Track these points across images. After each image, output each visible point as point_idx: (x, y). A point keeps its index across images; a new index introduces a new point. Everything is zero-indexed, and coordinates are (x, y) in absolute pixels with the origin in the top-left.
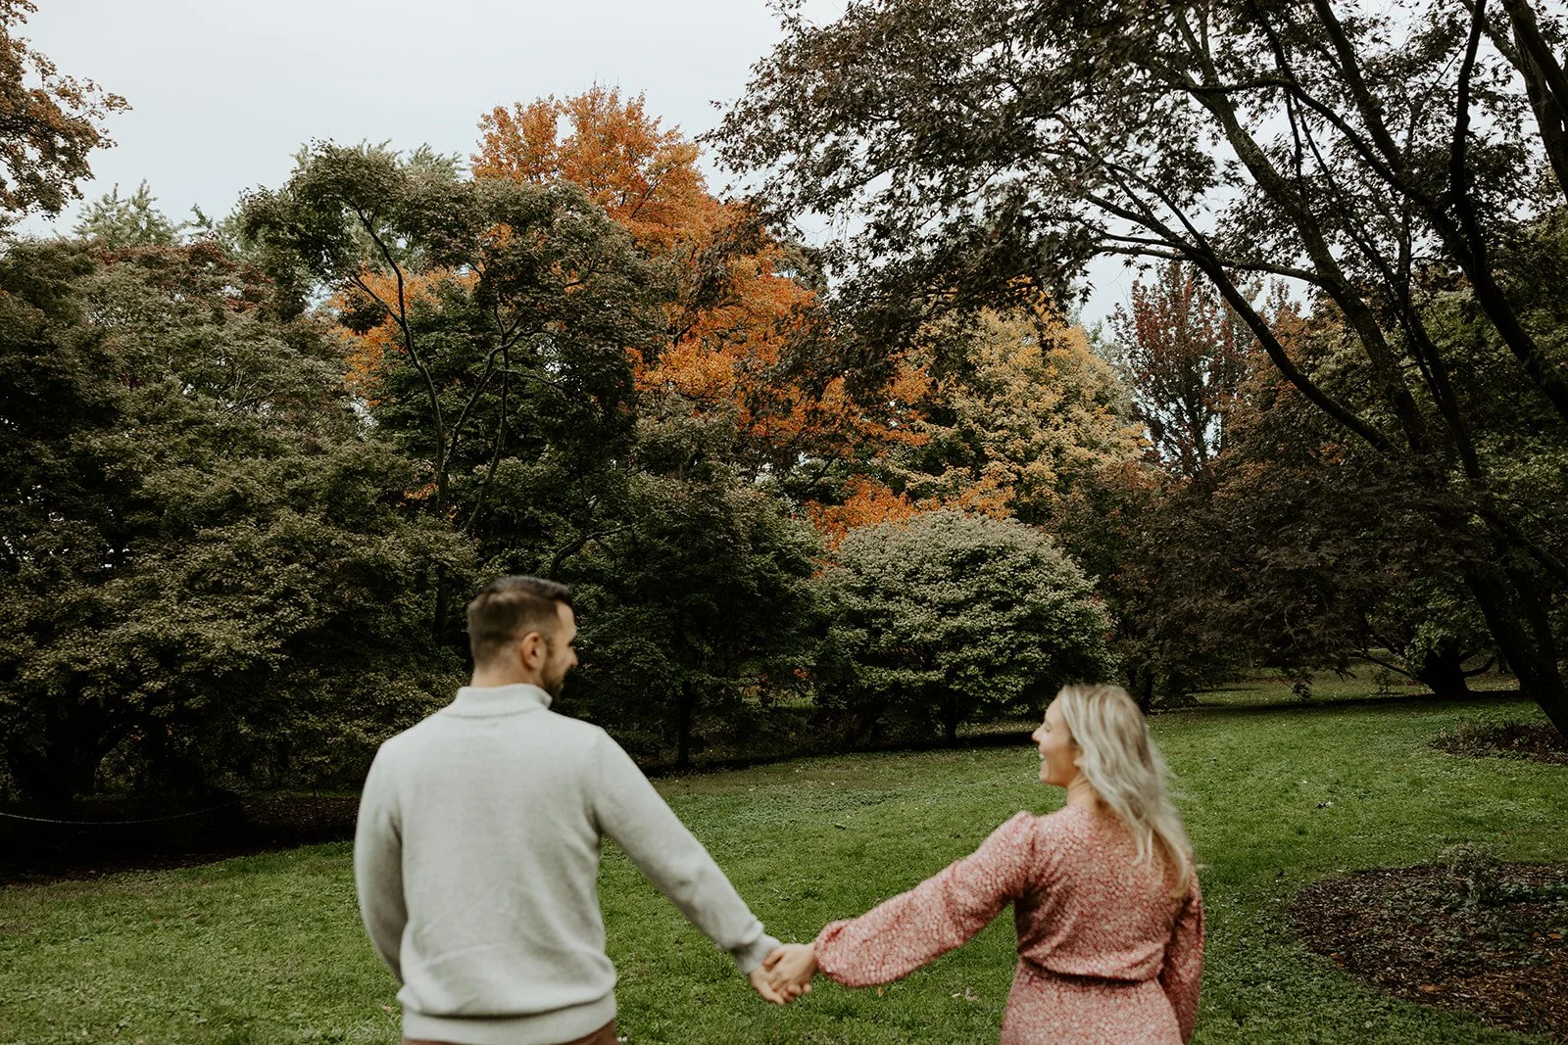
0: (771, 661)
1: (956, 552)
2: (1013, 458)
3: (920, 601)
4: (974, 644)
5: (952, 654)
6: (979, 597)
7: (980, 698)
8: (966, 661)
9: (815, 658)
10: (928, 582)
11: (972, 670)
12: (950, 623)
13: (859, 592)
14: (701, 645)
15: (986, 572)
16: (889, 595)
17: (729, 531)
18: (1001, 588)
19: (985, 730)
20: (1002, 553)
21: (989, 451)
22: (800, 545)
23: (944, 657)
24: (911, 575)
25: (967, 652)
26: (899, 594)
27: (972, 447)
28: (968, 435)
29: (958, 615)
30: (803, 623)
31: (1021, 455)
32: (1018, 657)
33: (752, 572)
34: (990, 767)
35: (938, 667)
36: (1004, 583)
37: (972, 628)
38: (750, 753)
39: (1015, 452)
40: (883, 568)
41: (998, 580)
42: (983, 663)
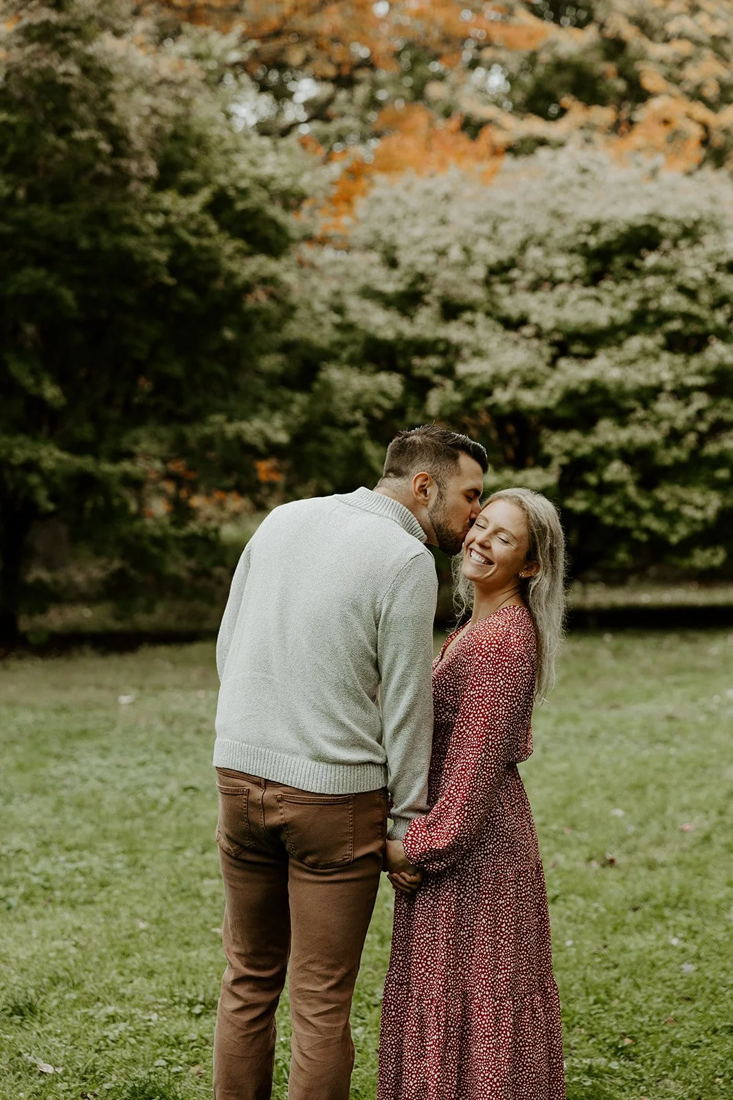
0: (194, 433)
1: (596, 228)
2: (696, 95)
3: (512, 324)
4: (622, 417)
5: (575, 436)
6: (641, 321)
7: (626, 532)
8: (603, 454)
9: (287, 428)
10: (535, 287)
11: (616, 471)
12: (573, 373)
13: (387, 302)
14: (38, 383)
15: (657, 271)
16: (451, 310)
17: (104, 125)
18: (683, 304)
19: (619, 597)
20: (691, 233)
21: (652, 79)
22: (263, 184)
23: (557, 443)
24: (500, 271)
25: (608, 433)
26: (471, 308)
27: (621, 74)
28: (615, 48)
29: (590, 356)
30: (271, 362)
31: (711, 91)
32: (712, 449)
33: (160, 231)
34: (647, 673)
35: (545, 462)
36: (692, 294)
37: (620, 385)
38: (144, 621)
39: (699, 87)
40: (442, 253)
41: (682, 289)
42: (637, 457)
